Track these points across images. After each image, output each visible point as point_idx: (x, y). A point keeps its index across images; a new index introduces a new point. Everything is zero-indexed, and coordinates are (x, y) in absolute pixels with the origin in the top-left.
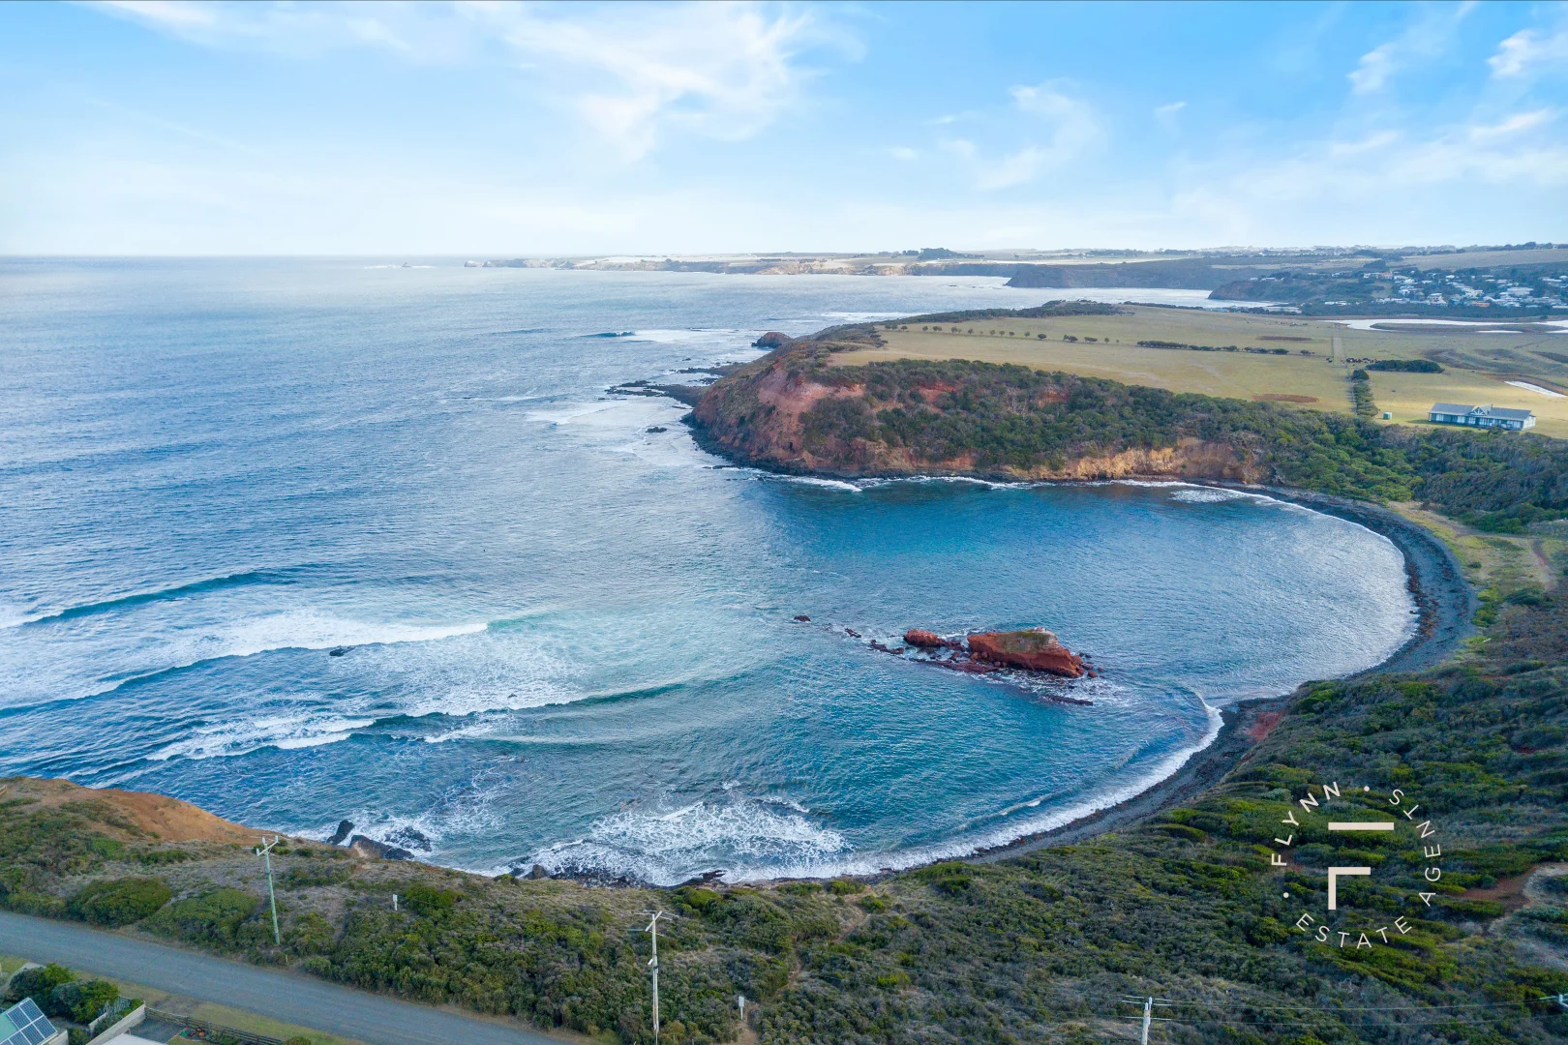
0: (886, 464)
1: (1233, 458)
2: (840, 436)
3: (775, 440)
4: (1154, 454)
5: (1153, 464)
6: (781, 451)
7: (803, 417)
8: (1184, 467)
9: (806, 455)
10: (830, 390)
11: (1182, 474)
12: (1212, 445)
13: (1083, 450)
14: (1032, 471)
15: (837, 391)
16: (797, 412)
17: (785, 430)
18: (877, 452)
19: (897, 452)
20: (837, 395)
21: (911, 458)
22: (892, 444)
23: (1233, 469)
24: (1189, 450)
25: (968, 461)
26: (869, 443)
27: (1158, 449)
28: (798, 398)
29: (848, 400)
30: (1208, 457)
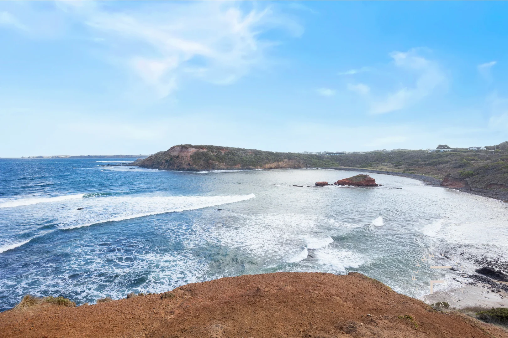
0: (220, 167)
1: (297, 162)
2: (204, 161)
3: (183, 163)
4: (279, 163)
5: (280, 165)
6: (186, 166)
7: (191, 156)
8: (286, 166)
9: (195, 166)
10: (197, 150)
11: (286, 167)
12: (291, 161)
13: (266, 162)
14: (256, 167)
15: (199, 150)
16: (189, 155)
17: (186, 160)
18: (216, 164)
19: (221, 164)
20: (200, 151)
21: (225, 166)
22: (220, 162)
23: (298, 165)
24: (286, 162)
25: (240, 166)
26: (214, 162)
27: (280, 162)
28: (188, 152)
29: (203, 152)
30: (291, 163)
